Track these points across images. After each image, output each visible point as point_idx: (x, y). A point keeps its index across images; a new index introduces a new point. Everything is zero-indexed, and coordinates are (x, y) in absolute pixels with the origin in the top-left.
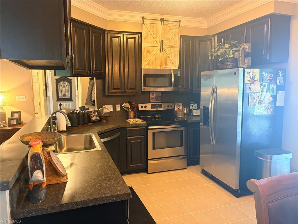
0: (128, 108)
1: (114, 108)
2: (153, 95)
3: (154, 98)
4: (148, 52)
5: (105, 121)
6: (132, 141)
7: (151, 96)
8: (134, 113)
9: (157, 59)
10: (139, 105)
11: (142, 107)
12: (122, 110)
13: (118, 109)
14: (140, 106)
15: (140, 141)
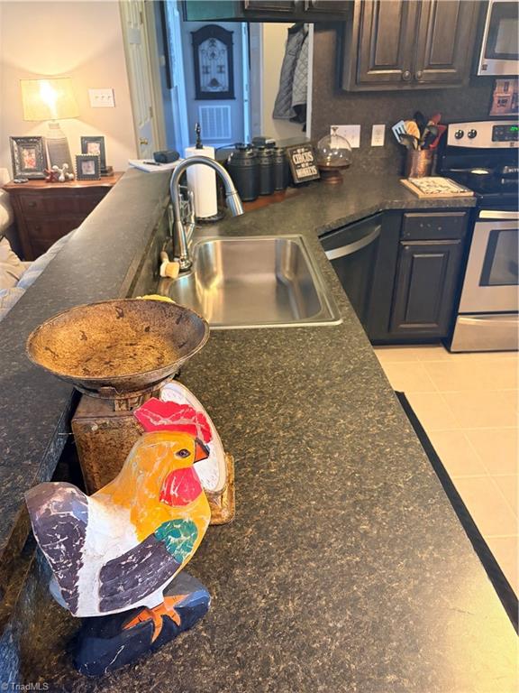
0: (411, 138)
1: (366, 135)
2: (506, 91)
3: (506, 101)
5: (333, 181)
6: (416, 256)
7: (499, 93)
8: (430, 156)
10: (450, 126)
11: (460, 135)
12: (390, 145)
13: (378, 140)
14: (453, 130)
15: (442, 255)
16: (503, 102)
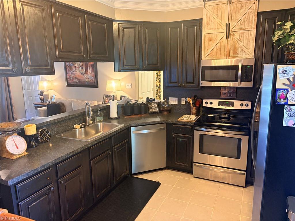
1: (179, 101)
2: (225, 90)
3: (225, 93)
4: (210, 40)
5: (165, 113)
6: (178, 139)
7: (222, 91)
8: (197, 108)
9: (222, 47)
10: (203, 100)
13: (183, 103)
15: (186, 140)
16: (224, 94)
